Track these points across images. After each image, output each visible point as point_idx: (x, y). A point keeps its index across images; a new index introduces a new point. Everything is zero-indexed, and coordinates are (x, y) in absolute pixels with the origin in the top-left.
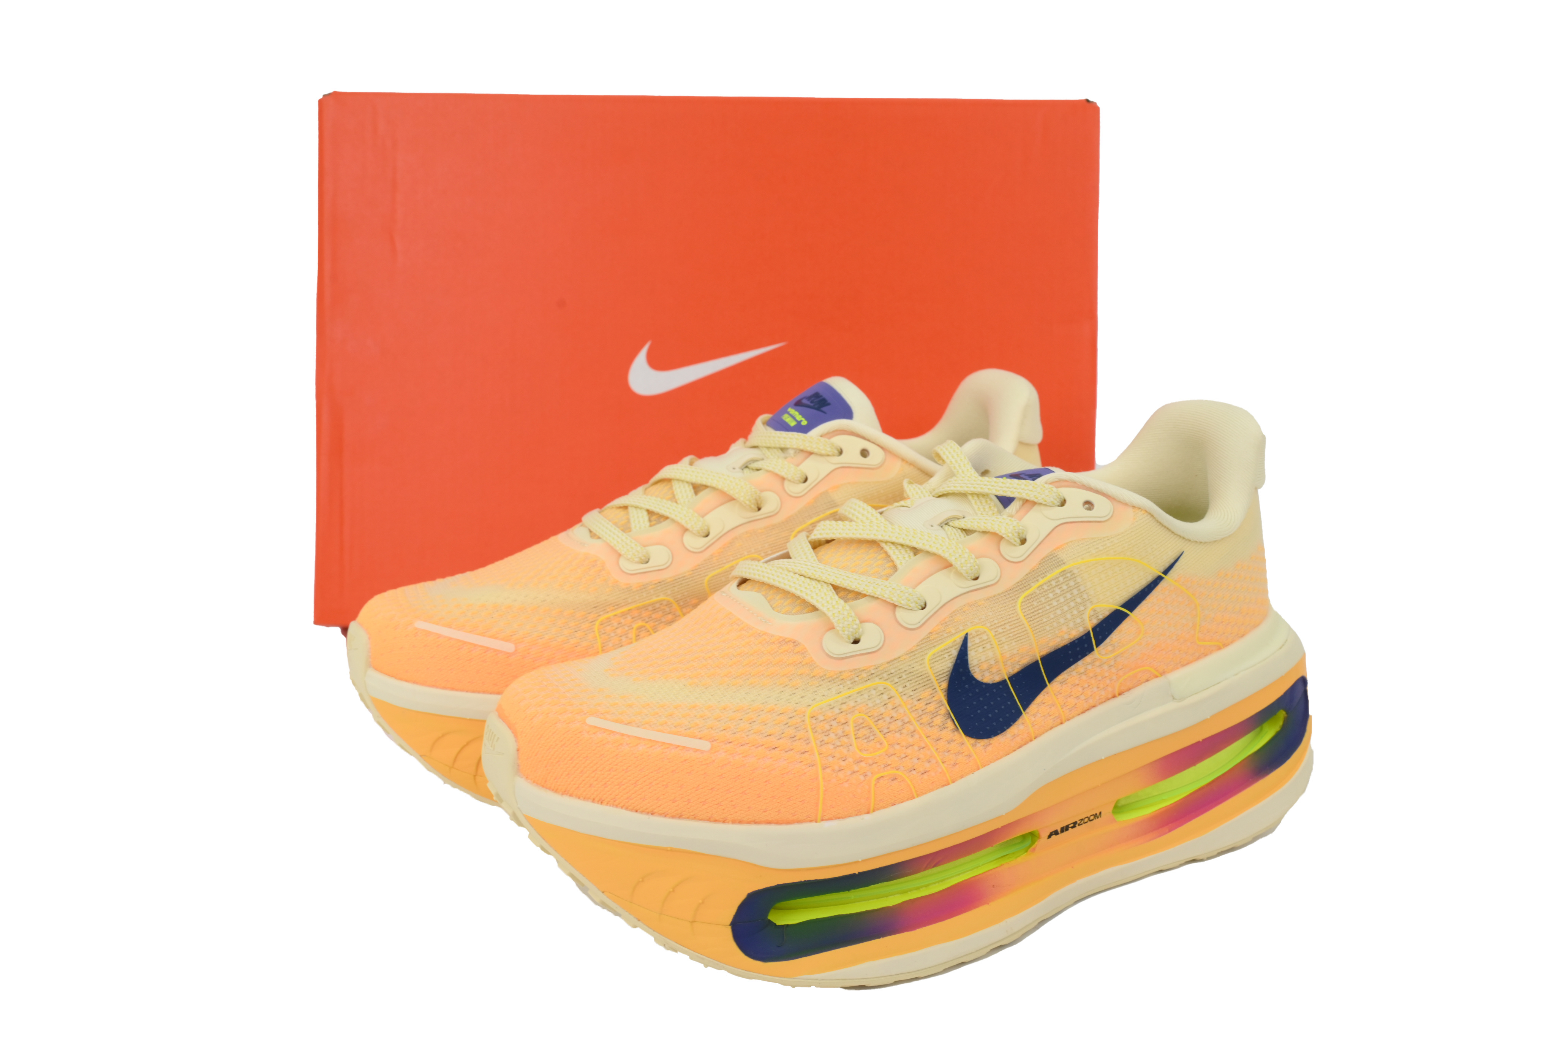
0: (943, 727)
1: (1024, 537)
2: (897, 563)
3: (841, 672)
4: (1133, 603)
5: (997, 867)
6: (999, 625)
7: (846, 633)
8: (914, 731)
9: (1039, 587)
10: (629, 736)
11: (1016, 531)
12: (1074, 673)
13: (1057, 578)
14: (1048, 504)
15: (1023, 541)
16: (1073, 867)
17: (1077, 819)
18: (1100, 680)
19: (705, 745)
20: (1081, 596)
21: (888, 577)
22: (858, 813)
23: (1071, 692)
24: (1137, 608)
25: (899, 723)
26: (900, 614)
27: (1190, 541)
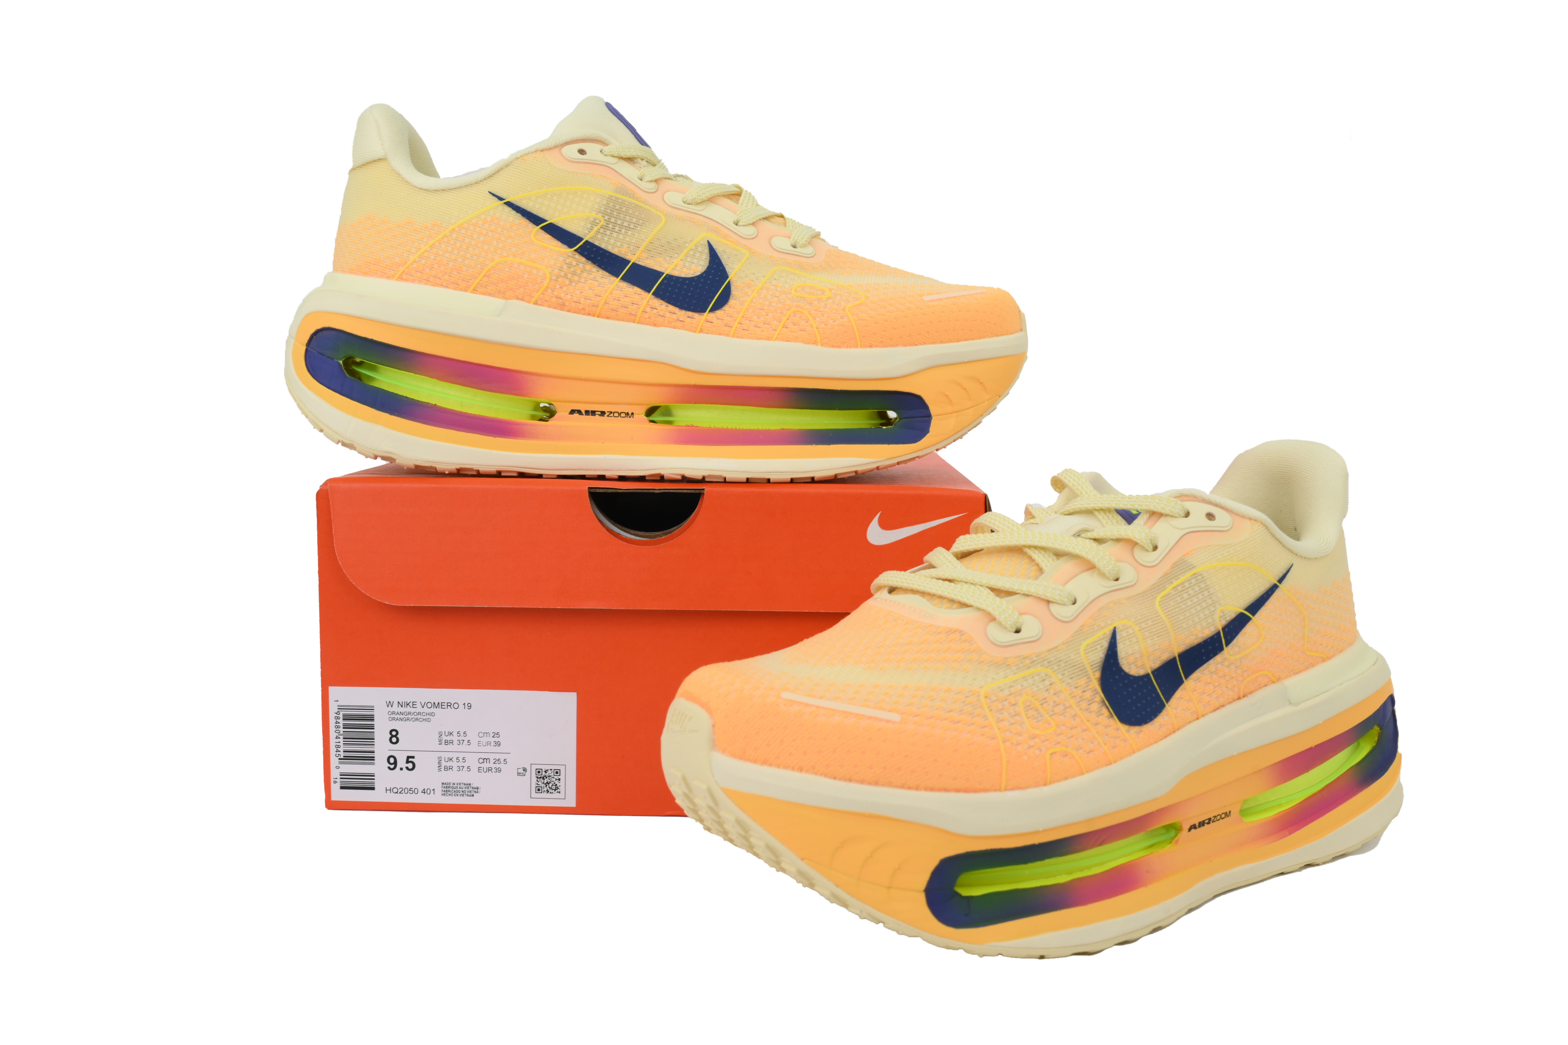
0: (1099, 714)
1: (1155, 544)
2: (1043, 565)
3: (1006, 659)
4: (1255, 607)
5: (1148, 855)
6: (1142, 620)
7: (1009, 623)
8: (1075, 715)
9: (1174, 588)
10: (823, 708)
11: (1149, 538)
12: (1206, 672)
13: (1190, 580)
14: (1174, 515)
15: (1155, 548)
16: (1211, 861)
17: (1211, 815)
18: (1228, 680)
19: (896, 717)
20: (1211, 598)
21: (1036, 578)
22: (1037, 785)
23: (1204, 689)
24: (1258, 613)
25: (1061, 707)
26: (1054, 608)
27: (1297, 555)
